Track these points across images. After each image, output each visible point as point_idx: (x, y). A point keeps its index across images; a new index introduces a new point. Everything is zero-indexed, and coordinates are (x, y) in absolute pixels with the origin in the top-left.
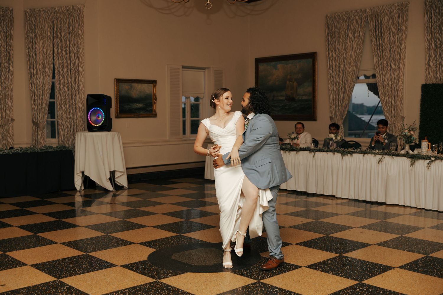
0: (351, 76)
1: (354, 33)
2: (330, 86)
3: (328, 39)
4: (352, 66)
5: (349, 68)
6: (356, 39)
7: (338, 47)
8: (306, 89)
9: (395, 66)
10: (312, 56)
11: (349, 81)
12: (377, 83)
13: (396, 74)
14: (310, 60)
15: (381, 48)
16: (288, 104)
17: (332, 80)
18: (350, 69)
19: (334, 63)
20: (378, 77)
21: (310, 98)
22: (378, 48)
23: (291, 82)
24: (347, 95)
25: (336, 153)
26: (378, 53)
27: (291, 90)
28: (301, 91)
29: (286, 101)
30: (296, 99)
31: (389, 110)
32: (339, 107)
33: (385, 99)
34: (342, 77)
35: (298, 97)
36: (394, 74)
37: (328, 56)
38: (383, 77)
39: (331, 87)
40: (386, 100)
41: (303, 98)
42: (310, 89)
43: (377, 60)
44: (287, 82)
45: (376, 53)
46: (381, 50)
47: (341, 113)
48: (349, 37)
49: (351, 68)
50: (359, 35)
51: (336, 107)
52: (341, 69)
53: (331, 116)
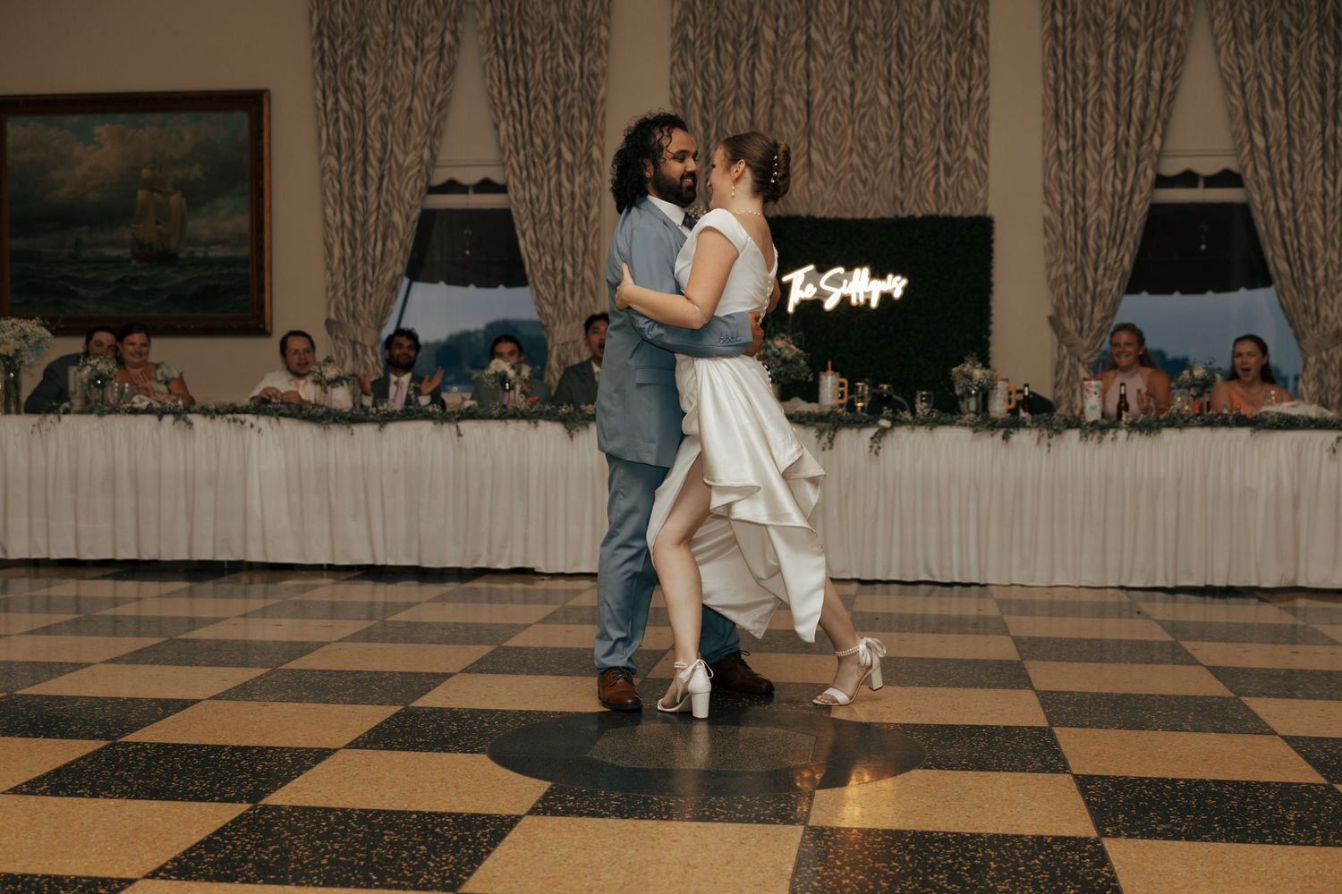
0: (416, 181)
1: (420, 34)
2: (329, 212)
3: (321, 47)
4: (415, 147)
5: (406, 153)
6: (429, 57)
7: (361, 78)
8: (227, 218)
9: (573, 154)
10: (253, 103)
11: (407, 195)
12: (513, 209)
13: (578, 179)
14: (241, 119)
15: (522, 91)
16: (145, 274)
17: (337, 192)
18: (411, 157)
19: (344, 133)
20: (515, 186)
21: (245, 252)
22: (515, 92)
23: (155, 194)
24: (401, 247)
25: (541, 423)
26: (512, 107)
27: (157, 223)
28: (200, 225)
29: (134, 262)
30: (182, 255)
31: (556, 297)
32: (369, 288)
33: (540, 260)
34: (376, 181)
35: (190, 249)
36: (571, 181)
37: (321, 106)
38: (534, 190)
39: (335, 214)
40: (543, 267)
41: (211, 254)
42: (243, 222)
43: (511, 130)
44: (141, 194)
45: (508, 109)
46: (523, 100)
47: (377, 308)
48: (404, 48)
49: (413, 153)
50: (443, 41)
51: (353, 288)
52: (374, 154)
53: (333, 316)
